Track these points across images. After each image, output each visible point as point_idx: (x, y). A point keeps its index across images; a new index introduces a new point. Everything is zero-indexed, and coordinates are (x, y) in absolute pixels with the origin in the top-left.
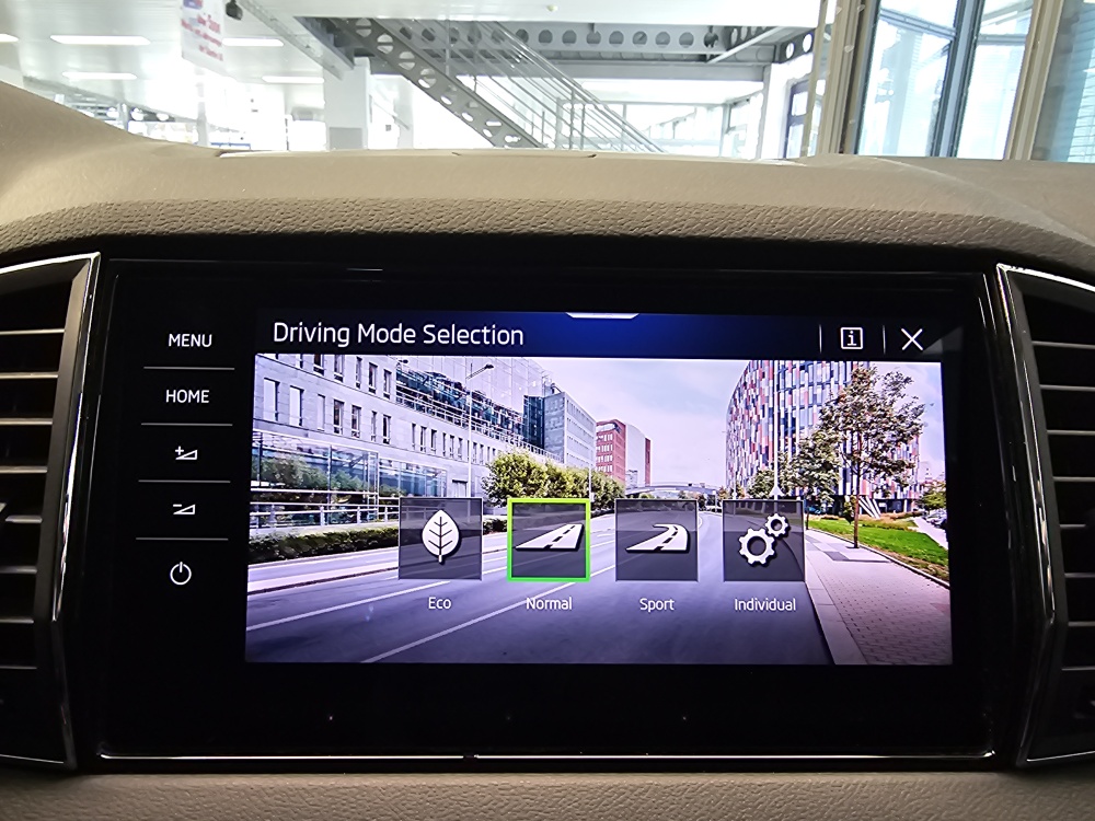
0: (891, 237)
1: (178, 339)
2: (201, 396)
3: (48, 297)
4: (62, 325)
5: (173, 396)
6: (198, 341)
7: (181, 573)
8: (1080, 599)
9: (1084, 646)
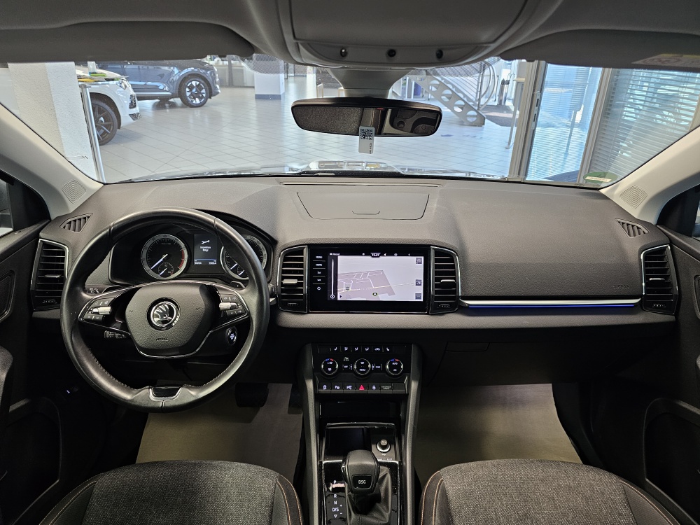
0: (412, 243)
1: (317, 257)
2: (321, 265)
3: (301, 252)
4: (303, 255)
5: (317, 265)
6: (321, 257)
7: (319, 288)
8: (436, 292)
9: (437, 298)
